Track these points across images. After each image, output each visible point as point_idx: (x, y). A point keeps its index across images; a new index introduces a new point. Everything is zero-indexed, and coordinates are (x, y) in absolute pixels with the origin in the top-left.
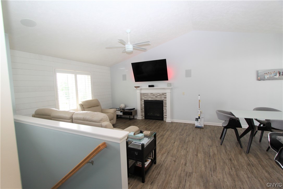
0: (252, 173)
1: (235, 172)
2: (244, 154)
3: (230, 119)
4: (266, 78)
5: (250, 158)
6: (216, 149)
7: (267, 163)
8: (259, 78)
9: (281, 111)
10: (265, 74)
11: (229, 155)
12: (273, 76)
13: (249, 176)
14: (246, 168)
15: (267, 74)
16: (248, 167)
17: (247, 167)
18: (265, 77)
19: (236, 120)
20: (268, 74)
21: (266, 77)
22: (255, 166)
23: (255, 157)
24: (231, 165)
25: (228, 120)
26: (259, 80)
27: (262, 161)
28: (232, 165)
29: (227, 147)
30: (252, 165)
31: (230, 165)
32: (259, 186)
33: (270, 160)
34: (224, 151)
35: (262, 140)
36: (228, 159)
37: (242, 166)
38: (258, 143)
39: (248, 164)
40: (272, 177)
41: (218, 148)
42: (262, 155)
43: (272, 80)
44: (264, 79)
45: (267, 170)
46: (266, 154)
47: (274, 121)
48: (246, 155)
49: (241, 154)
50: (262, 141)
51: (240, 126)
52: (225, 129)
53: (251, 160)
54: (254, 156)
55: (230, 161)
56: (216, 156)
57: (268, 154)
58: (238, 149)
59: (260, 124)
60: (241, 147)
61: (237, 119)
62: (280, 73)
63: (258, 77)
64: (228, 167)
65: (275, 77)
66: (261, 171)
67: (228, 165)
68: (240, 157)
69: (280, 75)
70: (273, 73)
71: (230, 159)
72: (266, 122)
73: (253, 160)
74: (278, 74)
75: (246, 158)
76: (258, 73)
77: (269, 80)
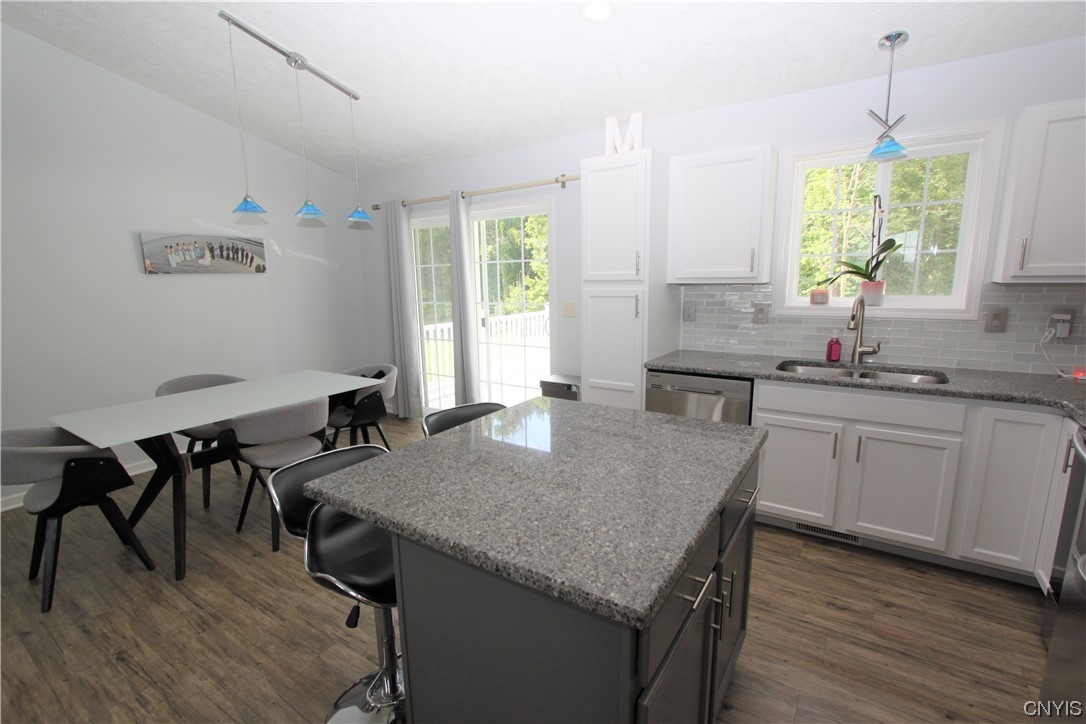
0: (226, 650)
1: (164, 703)
2: (168, 591)
3: (67, 464)
4: (174, 265)
5: (196, 592)
6: (23, 652)
7: (254, 575)
8: (148, 262)
9: (244, 380)
10: (169, 250)
11: (106, 637)
12: (194, 257)
13: (221, 673)
14: (199, 646)
15: (173, 250)
16: (204, 635)
17: (201, 641)
18: (168, 260)
19: (102, 459)
20: (177, 250)
21: (175, 260)
22: (224, 614)
23: (211, 577)
24: (132, 685)
25: (58, 470)
26: (150, 272)
27: (238, 577)
28: (136, 678)
29: (87, 603)
30: (214, 617)
31: (127, 688)
32: (265, 685)
33: (256, 558)
34: (73, 634)
35: (211, 496)
36: (109, 663)
37: (180, 650)
38: (202, 512)
39: (199, 626)
40: (285, 616)
41: (34, 638)
42: (231, 555)
43: (195, 272)
44: (167, 270)
45: (263, 603)
46: (240, 542)
47: (242, 420)
48: (179, 590)
49: (156, 598)
50: (211, 501)
51: (124, 480)
52: (52, 524)
53: (204, 600)
54: (208, 577)
55: (120, 667)
56: (36, 695)
57: (245, 540)
58: (141, 582)
59: (190, 442)
60: (149, 566)
61: (105, 455)
62: (212, 250)
63: (144, 259)
64: (123, 705)
65: (201, 261)
66: (248, 620)
67: (121, 693)
68: (157, 612)
69: (213, 257)
70: (191, 247)
71: (121, 657)
72: (220, 429)
73: (210, 597)
74: (208, 253)
75: (183, 605)
76: (142, 244)
77: (186, 272)
